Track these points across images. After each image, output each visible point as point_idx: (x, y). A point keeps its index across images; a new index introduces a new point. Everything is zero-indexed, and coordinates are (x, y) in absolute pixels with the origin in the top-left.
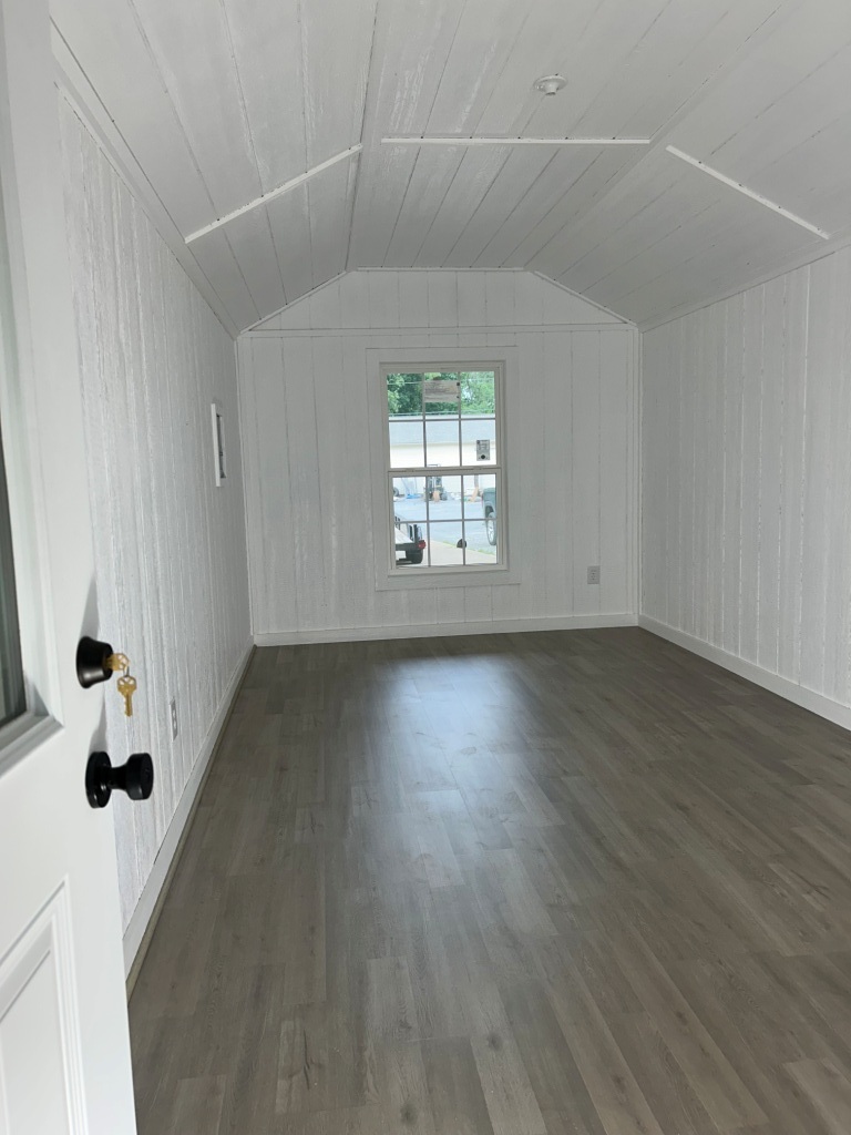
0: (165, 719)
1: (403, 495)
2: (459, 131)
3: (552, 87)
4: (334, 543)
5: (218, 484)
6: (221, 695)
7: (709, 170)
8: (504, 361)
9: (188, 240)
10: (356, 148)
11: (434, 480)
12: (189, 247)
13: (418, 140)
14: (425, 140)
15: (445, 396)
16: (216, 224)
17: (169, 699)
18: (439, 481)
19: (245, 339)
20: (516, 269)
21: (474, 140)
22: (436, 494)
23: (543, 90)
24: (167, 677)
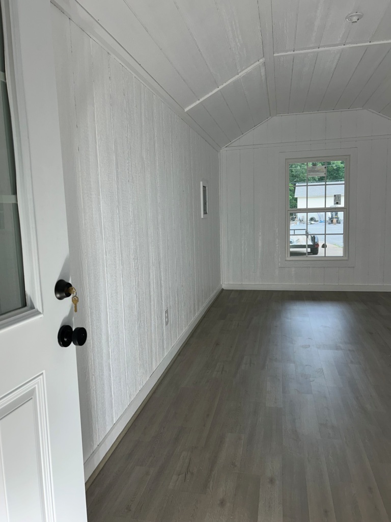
0: (161, 317)
1: (318, 221)
2: (311, 46)
3: (355, 19)
4: (260, 244)
5: (202, 217)
6: (198, 309)
8: (349, 155)
9: (186, 110)
10: (261, 60)
11: (334, 213)
12: (187, 112)
13: (292, 52)
14: (295, 52)
15: (318, 173)
16: (198, 102)
17: (164, 309)
18: (336, 214)
19: (224, 151)
20: (358, 109)
21: (321, 49)
22: (335, 220)
23: (351, 20)
24: (163, 299)
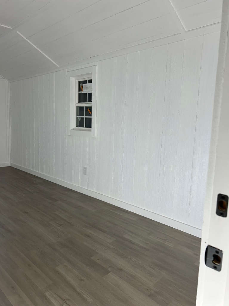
7: (29, 41)
